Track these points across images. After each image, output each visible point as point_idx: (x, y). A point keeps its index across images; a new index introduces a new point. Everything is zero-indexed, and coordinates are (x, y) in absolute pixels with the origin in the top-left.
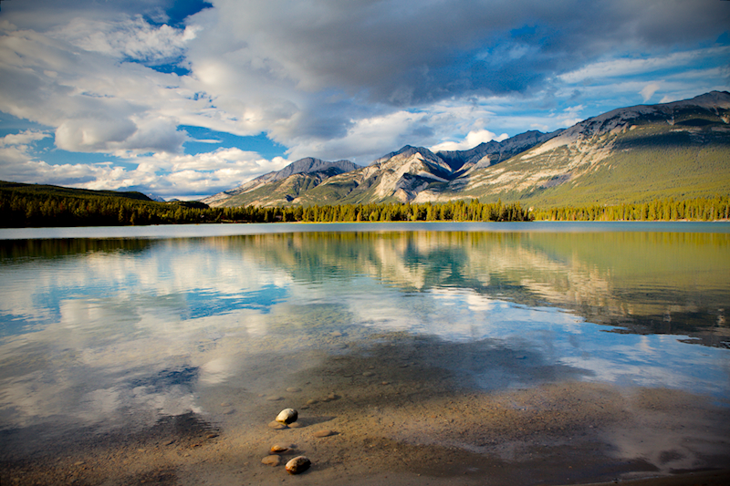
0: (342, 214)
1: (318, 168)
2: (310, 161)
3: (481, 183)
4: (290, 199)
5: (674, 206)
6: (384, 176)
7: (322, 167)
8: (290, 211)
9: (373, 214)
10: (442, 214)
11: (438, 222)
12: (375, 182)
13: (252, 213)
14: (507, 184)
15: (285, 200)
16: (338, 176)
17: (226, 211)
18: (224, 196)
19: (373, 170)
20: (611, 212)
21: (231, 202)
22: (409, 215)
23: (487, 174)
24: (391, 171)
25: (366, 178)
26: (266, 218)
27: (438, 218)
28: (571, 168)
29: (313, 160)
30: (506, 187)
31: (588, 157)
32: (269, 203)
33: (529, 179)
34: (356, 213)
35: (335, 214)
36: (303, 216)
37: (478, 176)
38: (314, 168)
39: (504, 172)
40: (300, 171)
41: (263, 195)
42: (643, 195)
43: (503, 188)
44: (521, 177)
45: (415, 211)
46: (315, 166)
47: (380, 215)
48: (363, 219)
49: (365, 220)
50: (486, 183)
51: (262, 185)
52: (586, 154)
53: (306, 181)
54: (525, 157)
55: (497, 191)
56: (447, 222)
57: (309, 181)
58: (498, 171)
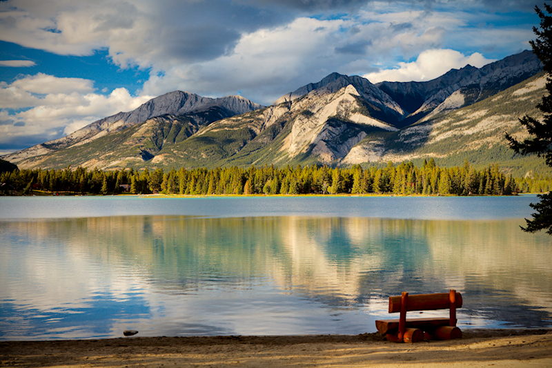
0: (222, 182)
1: (193, 108)
2: (179, 98)
3: (449, 134)
4: (147, 156)
6: (297, 122)
7: (199, 105)
8: (142, 178)
9: (269, 183)
10: (376, 184)
11: (370, 195)
12: (282, 131)
13: (82, 179)
14: (491, 134)
15: (140, 158)
16: (224, 122)
17: (41, 177)
18: (42, 151)
19: (279, 112)
21: (54, 161)
22: (325, 185)
23: (459, 119)
24: (308, 114)
25: (268, 125)
26: (104, 188)
27: (370, 190)
29: (186, 96)
30: (489, 139)
32: (114, 163)
34: (244, 181)
35: (211, 183)
36: (162, 186)
37: (445, 121)
38: (187, 108)
39: (486, 116)
40: (163, 112)
41: (104, 150)
43: (485, 140)
44: (514, 123)
45: (335, 178)
46: (187, 104)
47: (280, 185)
48: (254, 191)
49: (257, 192)
50: (457, 133)
51: (103, 133)
53: (173, 129)
54: (519, 92)
55: (475, 145)
56: (384, 196)
57: (178, 128)
58: (477, 114)
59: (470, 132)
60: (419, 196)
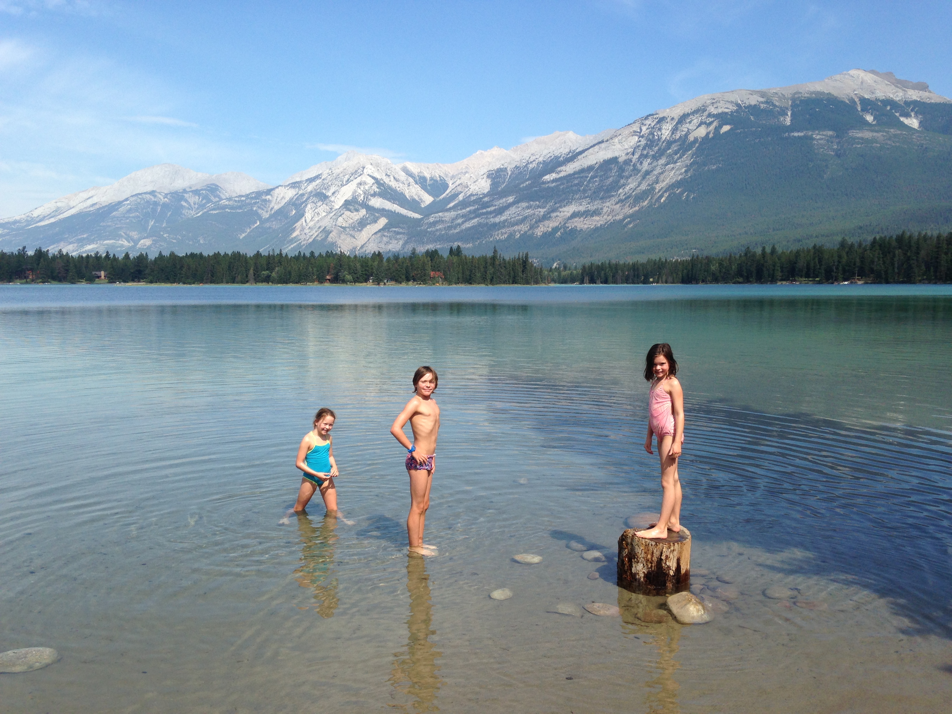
3: (475, 221)
6: (310, 205)
14: (518, 223)
19: (289, 194)
23: (485, 206)
24: (322, 196)
28: (622, 197)
31: (651, 178)
33: (554, 214)
39: (514, 203)
43: (512, 230)
44: (542, 211)
50: (484, 221)
52: (648, 173)
55: (501, 235)
59: (497, 220)
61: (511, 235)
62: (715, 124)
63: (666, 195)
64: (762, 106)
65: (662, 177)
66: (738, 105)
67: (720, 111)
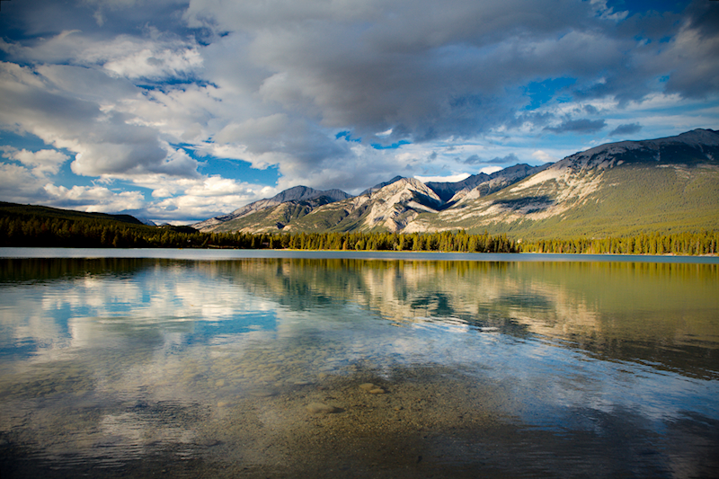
0: (329, 242)
1: (310, 196)
2: (301, 189)
3: (470, 215)
4: (281, 226)
5: (660, 240)
6: (375, 206)
7: (313, 195)
8: (277, 238)
9: (359, 243)
10: (428, 244)
11: (424, 252)
12: (365, 211)
13: (239, 238)
14: (496, 216)
15: (276, 227)
16: (329, 205)
17: (213, 237)
18: (215, 222)
19: (363, 200)
20: (598, 245)
21: (222, 228)
22: (395, 244)
23: (476, 206)
24: (382, 201)
25: (356, 208)
26: (253, 244)
27: (424, 248)
29: (305, 188)
30: (495, 219)
31: (576, 191)
32: (260, 230)
34: (343, 241)
35: (321, 242)
36: (290, 244)
38: (306, 196)
39: (493, 204)
40: (291, 199)
41: (254, 222)
42: (630, 229)
43: (492, 220)
45: (402, 241)
46: (306, 194)
47: (366, 244)
48: (349, 247)
49: (351, 248)
50: (475, 214)
51: (253, 211)
52: (574, 188)
53: (297, 209)
54: (514, 190)
55: (486, 223)
56: (433, 252)
57: (300, 209)
58: (487, 203)
59: (483, 214)
60: (456, 252)
61: (492, 223)
62: (614, 160)
63: (586, 200)
64: (642, 150)
65: (583, 190)
66: (626, 149)
67: (616, 152)
